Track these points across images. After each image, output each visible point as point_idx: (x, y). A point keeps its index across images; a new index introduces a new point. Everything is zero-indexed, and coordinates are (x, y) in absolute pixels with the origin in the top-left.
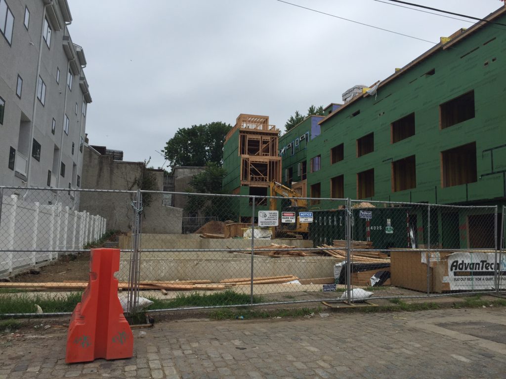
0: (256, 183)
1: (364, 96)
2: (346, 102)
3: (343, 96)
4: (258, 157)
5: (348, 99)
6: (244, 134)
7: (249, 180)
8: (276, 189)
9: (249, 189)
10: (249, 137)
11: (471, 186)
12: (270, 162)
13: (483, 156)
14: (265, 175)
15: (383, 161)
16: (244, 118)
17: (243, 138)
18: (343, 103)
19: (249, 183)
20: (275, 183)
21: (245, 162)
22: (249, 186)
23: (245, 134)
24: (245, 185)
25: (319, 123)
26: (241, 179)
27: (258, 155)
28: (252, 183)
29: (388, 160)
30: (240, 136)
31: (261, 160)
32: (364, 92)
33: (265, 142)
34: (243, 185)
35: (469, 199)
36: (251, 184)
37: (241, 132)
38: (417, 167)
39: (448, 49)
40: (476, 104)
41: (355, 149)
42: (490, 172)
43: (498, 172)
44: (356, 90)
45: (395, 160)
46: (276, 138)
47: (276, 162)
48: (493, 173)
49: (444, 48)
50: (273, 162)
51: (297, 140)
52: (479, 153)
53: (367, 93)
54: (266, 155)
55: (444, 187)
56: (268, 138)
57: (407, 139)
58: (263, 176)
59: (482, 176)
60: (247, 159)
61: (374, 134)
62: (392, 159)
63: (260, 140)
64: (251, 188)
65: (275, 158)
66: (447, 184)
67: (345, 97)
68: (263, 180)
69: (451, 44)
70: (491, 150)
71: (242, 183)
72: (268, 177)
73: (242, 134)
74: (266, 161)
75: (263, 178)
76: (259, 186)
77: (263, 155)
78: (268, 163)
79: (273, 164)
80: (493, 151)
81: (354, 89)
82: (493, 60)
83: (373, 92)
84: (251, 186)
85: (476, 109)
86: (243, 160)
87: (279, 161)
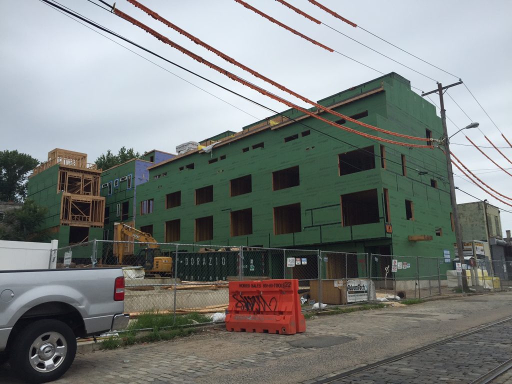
0: (78, 222)
1: (200, 152)
2: (180, 154)
3: (177, 148)
4: (78, 195)
5: (182, 152)
6: (64, 171)
7: (70, 219)
8: (125, 231)
9: (69, 229)
10: (69, 174)
11: (297, 234)
12: (93, 202)
13: (306, 214)
14: (88, 214)
15: (222, 211)
16: (60, 153)
17: (63, 175)
18: (177, 154)
19: (70, 222)
20: (123, 225)
21: (67, 201)
22: (70, 225)
23: (66, 171)
24: (65, 224)
25: (148, 168)
26: (61, 218)
27: (79, 193)
28: (73, 222)
29: (227, 210)
30: (59, 172)
31: (84, 199)
32: (199, 149)
33: (86, 181)
34: (62, 224)
35: (296, 244)
36: (71, 224)
37: (61, 168)
38: (253, 218)
39: (276, 130)
40: (300, 176)
41: (193, 197)
42: (311, 225)
43: (316, 226)
44: (190, 146)
45: (233, 210)
46: (98, 178)
47: (100, 202)
48: (313, 226)
49: (272, 129)
50: (96, 202)
51: (117, 181)
52: (303, 211)
53: (202, 150)
54: (88, 194)
55: (276, 234)
56: (91, 177)
57: (245, 194)
58: (85, 216)
59: (305, 228)
60: (68, 197)
61: (214, 187)
62: (231, 209)
63: (82, 178)
64: (71, 227)
65: (98, 198)
66: (278, 233)
67: (179, 150)
68: (84, 220)
69: (278, 127)
70: (311, 210)
71: (62, 222)
72: (90, 216)
73: (62, 171)
74: (89, 200)
75: (85, 218)
76: (80, 226)
77: (85, 194)
78: (91, 203)
79: (95, 203)
80: (313, 211)
81: (188, 144)
82: (313, 148)
83: (208, 150)
84: (72, 225)
85: (300, 180)
86: (64, 198)
87: (103, 201)
